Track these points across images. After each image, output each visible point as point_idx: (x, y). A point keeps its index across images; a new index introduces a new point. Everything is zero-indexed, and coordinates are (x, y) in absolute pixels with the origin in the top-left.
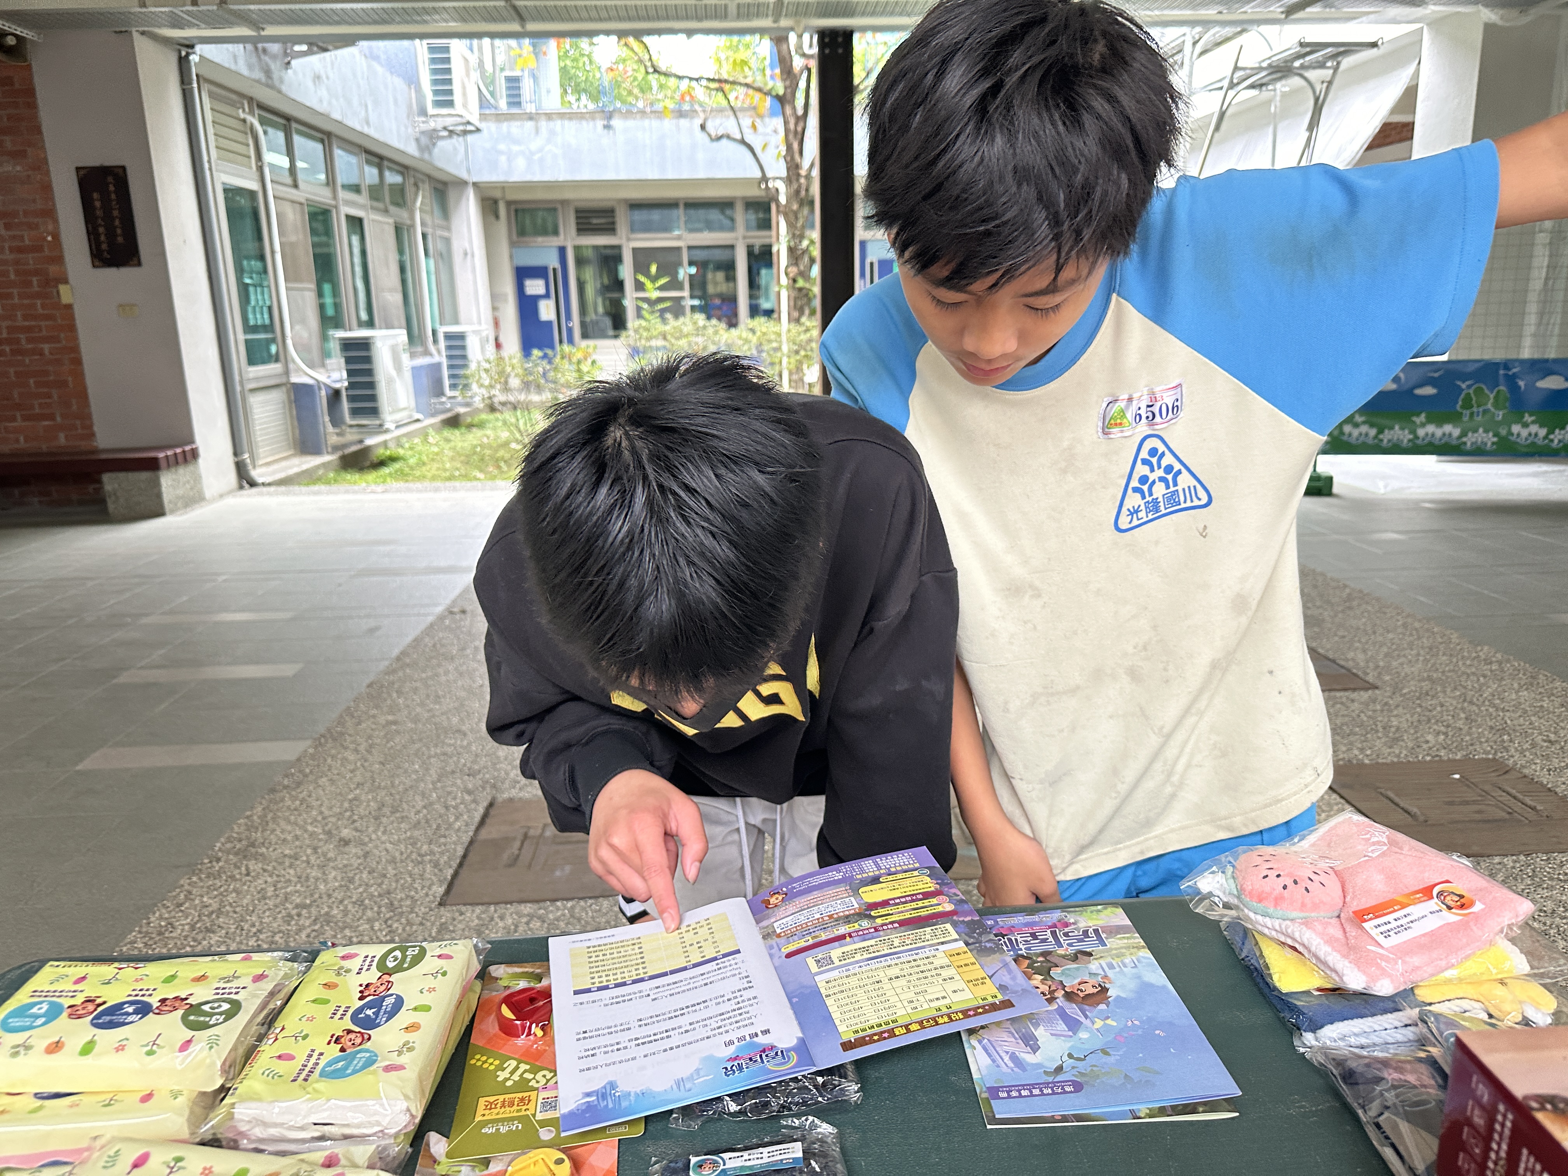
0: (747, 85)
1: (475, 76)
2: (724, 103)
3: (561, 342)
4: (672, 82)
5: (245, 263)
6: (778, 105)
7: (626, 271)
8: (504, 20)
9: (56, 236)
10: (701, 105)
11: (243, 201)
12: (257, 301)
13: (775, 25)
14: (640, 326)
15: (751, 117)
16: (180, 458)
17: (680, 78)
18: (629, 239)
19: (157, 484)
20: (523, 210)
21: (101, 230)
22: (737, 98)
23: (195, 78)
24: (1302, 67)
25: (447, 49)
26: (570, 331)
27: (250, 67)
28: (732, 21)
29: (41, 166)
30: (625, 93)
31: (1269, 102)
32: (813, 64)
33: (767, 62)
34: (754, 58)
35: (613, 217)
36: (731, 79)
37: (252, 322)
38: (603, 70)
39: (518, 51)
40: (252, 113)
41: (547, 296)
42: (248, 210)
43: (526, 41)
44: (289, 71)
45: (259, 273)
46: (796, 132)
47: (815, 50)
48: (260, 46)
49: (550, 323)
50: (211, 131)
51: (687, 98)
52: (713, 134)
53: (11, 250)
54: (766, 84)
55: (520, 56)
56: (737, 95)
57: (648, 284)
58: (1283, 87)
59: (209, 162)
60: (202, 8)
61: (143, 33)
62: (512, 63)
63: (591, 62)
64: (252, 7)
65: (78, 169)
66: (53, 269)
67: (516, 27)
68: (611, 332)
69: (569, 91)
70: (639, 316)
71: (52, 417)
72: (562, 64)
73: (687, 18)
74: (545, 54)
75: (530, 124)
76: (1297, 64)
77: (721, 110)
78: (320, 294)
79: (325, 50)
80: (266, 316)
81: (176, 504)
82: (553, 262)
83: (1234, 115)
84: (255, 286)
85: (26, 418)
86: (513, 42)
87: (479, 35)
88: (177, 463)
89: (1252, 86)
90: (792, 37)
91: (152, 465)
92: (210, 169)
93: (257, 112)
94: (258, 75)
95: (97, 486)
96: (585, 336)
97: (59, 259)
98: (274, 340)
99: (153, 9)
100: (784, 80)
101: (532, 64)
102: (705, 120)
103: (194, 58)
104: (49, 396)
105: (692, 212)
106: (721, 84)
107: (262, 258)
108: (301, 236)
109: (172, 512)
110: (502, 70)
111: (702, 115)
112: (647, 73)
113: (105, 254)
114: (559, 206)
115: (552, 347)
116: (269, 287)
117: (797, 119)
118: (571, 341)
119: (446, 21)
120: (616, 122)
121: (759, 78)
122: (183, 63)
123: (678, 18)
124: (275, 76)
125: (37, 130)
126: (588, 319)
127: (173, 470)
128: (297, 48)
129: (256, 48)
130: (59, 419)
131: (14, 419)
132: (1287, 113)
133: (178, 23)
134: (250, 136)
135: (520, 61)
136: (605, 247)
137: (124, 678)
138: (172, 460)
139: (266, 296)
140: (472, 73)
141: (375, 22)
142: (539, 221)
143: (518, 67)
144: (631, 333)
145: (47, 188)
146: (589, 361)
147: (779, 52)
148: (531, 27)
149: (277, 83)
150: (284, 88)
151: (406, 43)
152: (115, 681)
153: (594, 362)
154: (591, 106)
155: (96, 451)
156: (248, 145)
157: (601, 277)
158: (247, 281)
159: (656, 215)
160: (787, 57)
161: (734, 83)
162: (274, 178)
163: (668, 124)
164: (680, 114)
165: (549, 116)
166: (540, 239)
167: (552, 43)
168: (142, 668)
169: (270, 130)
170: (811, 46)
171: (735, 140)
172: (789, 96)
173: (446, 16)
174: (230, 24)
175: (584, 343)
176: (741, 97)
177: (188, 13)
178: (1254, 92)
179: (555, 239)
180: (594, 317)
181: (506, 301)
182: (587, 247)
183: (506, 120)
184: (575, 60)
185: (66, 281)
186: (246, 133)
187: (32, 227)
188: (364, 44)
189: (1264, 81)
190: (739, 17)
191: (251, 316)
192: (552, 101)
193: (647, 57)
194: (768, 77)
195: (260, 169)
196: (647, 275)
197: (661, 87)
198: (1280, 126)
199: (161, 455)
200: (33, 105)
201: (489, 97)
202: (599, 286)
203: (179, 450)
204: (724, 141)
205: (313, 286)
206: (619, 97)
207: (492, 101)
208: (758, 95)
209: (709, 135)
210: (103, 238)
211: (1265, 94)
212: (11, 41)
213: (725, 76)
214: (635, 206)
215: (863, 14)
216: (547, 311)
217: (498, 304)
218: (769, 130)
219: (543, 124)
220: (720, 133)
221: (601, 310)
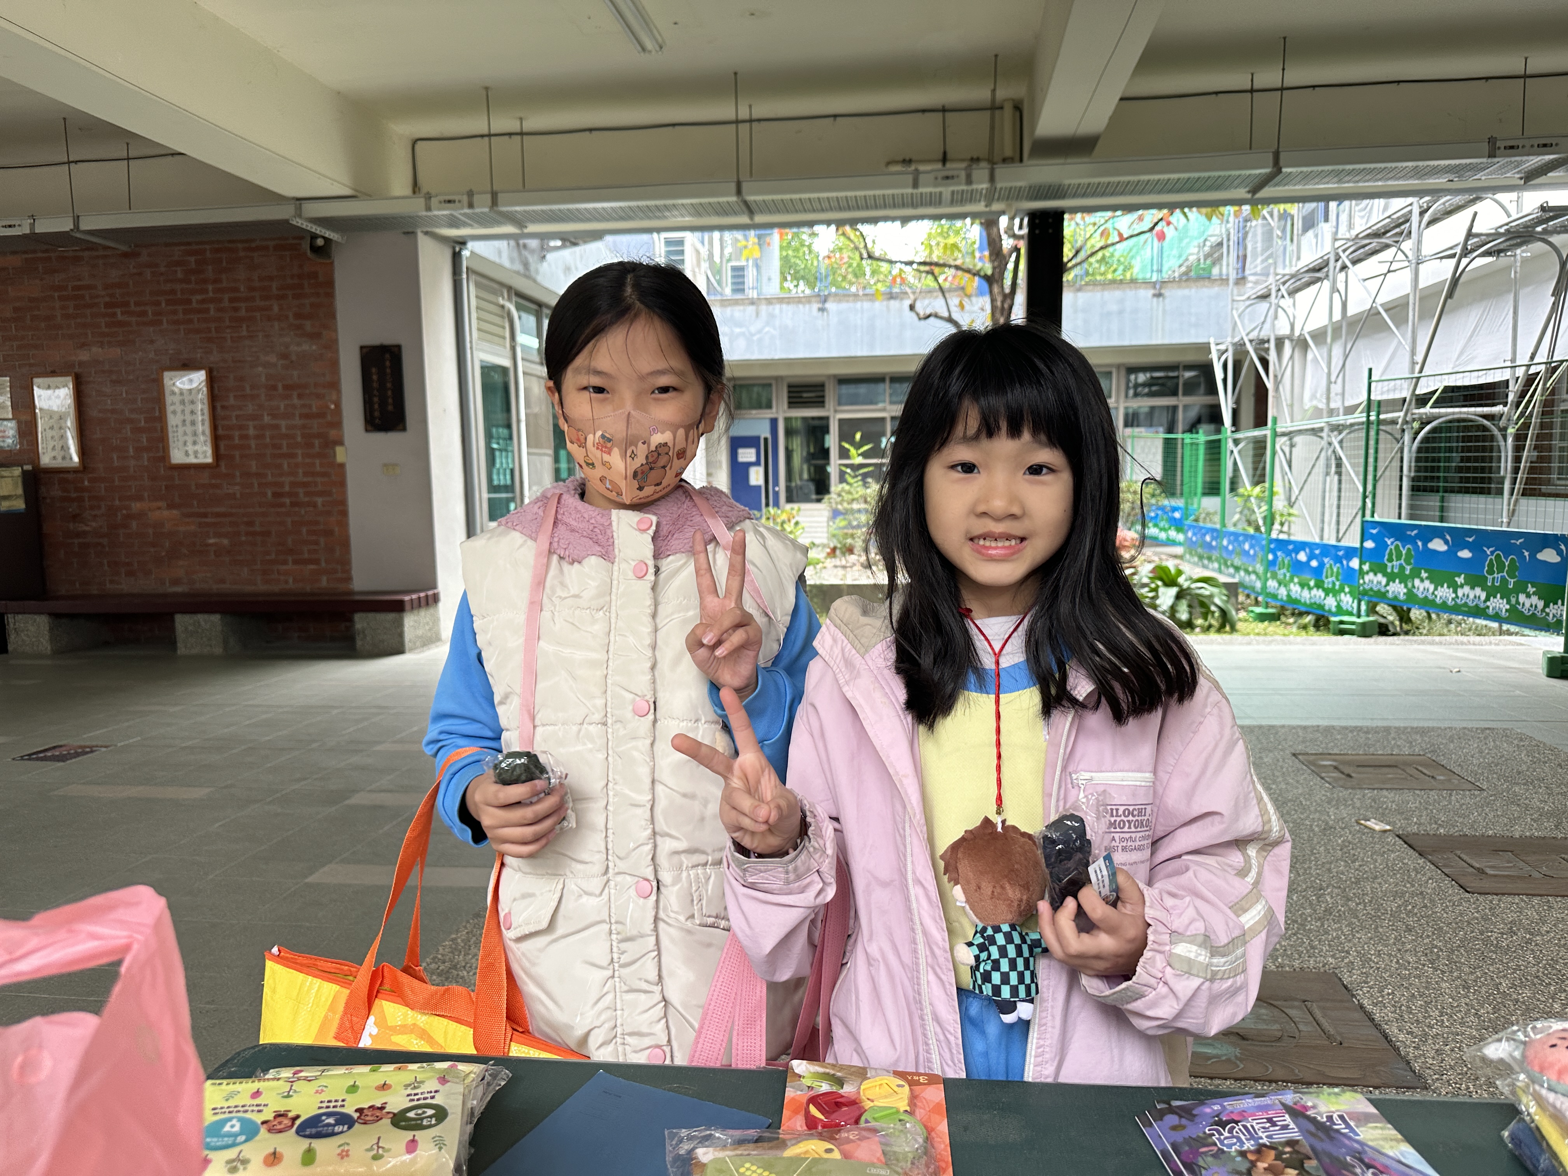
0: (957, 268)
1: (705, 265)
2: (934, 285)
3: (767, 505)
4: (885, 267)
5: (494, 430)
6: (985, 285)
7: (832, 441)
8: (735, 213)
9: (338, 405)
10: (911, 287)
11: (496, 376)
12: (502, 463)
13: (988, 209)
14: (843, 490)
15: (958, 296)
16: (423, 602)
17: (891, 262)
18: (836, 411)
19: (400, 625)
20: (741, 386)
21: (376, 399)
22: (946, 280)
23: (465, 270)
24: (1545, 231)
25: (681, 242)
26: (776, 494)
27: (512, 260)
28: (946, 206)
29: (332, 345)
30: (840, 279)
31: (1509, 268)
32: (1023, 245)
33: (976, 246)
34: (964, 242)
35: (823, 391)
36: (941, 262)
37: (496, 483)
38: (820, 258)
39: (744, 243)
40: (510, 299)
41: (757, 463)
42: (500, 386)
43: (752, 233)
44: (545, 264)
45: (505, 439)
46: (1003, 308)
47: (1025, 231)
48: (521, 242)
49: (760, 487)
50: (474, 315)
51: (898, 280)
52: (922, 314)
53: (301, 416)
54: (975, 265)
55: (746, 247)
56: (947, 277)
57: (853, 451)
58: (1522, 253)
59: (471, 342)
60: (477, 210)
61: (426, 233)
62: (738, 253)
63: (810, 252)
64: (518, 208)
65: (362, 348)
66: (333, 433)
67: (745, 219)
68: (814, 497)
69: (789, 278)
70: (842, 479)
71: (317, 562)
72: (784, 253)
73: (903, 205)
74: (769, 244)
75: (751, 309)
76: (1539, 229)
77: (930, 291)
78: (557, 460)
79: (575, 244)
80: (508, 477)
81: (415, 643)
82: (764, 432)
83: (1469, 282)
84: (500, 450)
85: (295, 562)
86: (739, 235)
87: (711, 228)
88: (420, 606)
89: (1488, 253)
90: (1004, 221)
91: (398, 607)
92: (471, 348)
93: (514, 299)
94: (518, 267)
95: (348, 624)
96: (790, 500)
97: (337, 424)
98: (513, 499)
99: (436, 213)
100: (992, 261)
101: (757, 254)
102: (915, 301)
103: (466, 253)
104: (317, 543)
105: (897, 385)
106: (930, 267)
107: (509, 426)
108: (544, 407)
109: (411, 650)
110: (729, 260)
111: (912, 297)
112: (862, 259)
113: (377, 421)
114: (773, 382)
115: (760, 510)
116: (513, 452)
117: (1005, 297)
118: (777, 504)
119: (682, 216)
120: (829, 305)
121: (968, 260)
122: (456, 257)
123: (894, 206)
124: (532, 268)
125: (332, 315)
126: (793, 484)
127: (416, 612)
128: (552, 243)
129: (518, 245)
130: (323, 564)
131: (285, 562)
132: (1527, 278)
133: (454, 223)
134: (506, 320)
135: (745, 253)
136: (813, 418)
137: (355, 800)
138: (415, 603)
139: (510, 460)
140: (702, 263)
141: (622, 219)
142: (755, 396)
143: (744, 258)
144: (833, 496)
145: (335, 364)
146: (793, 521)
147: (989, 235)
148: (759, 219)
149: (533, 274)
150: (539, 279)
151: (645, 237)
152: (347, 802)
153: (797, 523)
154: (808, 292)
155: (352, 593)
156: (504, 328)
157: (808, 446)
158: (495, 446)
159: (862, 389)
160: (997, 239)
161: (944, 265)
162: (525, 357)
163: (879, 305)
164: (891, 296)
165: (769, 301)
166: (754, 412)
167: (776, 234)
168: (370, 791)
169: (524, 315)
170: (1021, 227)
171: (941, 318)
172: (997, 276)
173: (684, 211)
174: (498, 223)
175: (789, 506)
176: (950, 279)
177: (465, 215)
178: (1489, 259)
179: (768, 411)
180: (799, 482)
181: (721, 467)
182: (796, 418)
183: (730, 305)
184: (796, 250)
185: (341, 443)
186: (502, 317)
187: (319, 396)
188: (609, 238)
189: (1501, 247)
190: (952, 203)
191: (495, 477)
192: (772, 288)
193: (862, 245)
194: (977, 260)
195: (513, 349)
196: (852, 442)
197: (874, 273)
198: (1522, 293)
199: (407, 598)
200: (331, 295)
201: (716, 285)
202: (805, 454)
203: (422, 595)
204: (932, 320)
205: (551, 452)
206: (834, 283)
207: (718, 288)
208: (968, 275)
209: (918, 314)
210: (376, 406)
211: (1503, 260)
212: (320, 242)
213: (935, 259)
214: (843, 381)
215: (1075, 196)
216: (756, 477)
217: (712, 471)
218: (976, 308)
219: (763, 308)
220: (928, 312)
221: (806, 476)
